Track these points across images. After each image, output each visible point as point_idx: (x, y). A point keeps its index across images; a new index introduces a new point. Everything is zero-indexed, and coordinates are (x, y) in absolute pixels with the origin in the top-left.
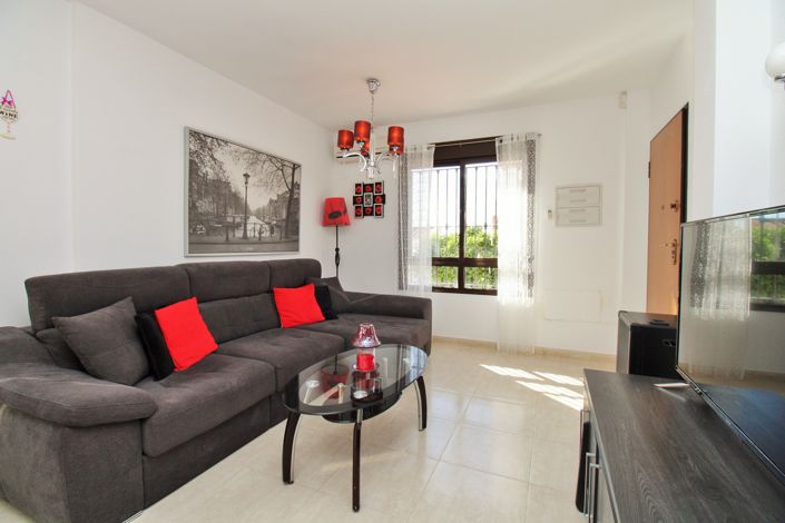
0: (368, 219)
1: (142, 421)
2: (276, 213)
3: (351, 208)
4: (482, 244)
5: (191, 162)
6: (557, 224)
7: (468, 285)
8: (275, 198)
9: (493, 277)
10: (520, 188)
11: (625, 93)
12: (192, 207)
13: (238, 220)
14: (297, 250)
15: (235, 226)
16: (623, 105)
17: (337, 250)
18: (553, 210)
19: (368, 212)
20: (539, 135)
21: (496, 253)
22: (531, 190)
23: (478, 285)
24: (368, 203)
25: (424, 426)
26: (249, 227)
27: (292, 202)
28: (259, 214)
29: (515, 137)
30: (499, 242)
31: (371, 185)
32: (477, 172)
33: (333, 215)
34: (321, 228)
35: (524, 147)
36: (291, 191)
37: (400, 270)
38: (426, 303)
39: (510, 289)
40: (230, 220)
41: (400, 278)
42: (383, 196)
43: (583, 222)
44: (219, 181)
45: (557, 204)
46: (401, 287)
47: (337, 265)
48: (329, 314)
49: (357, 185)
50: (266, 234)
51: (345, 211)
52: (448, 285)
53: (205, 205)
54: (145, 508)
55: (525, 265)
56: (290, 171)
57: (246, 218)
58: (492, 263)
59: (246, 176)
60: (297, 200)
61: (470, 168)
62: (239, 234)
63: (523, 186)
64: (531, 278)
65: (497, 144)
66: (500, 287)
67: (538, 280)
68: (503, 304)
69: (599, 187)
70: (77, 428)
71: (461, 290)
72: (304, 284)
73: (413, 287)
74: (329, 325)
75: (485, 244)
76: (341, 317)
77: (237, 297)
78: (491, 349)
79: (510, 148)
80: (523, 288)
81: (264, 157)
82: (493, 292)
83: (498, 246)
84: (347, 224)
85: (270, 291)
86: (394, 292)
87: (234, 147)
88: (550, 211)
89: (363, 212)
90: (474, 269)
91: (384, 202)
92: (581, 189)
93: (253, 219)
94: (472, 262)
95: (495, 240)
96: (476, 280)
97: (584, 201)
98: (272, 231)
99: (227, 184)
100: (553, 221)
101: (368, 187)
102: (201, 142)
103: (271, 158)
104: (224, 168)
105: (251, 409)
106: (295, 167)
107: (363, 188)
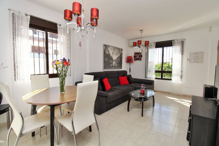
0: (138, 61)
1: (106, 97)
2: (118, 60)
3: (133, 58)
4: (168, 67)
5: (104, 51)
6: (190, 62)
7: (163, 78)
8: (118, 57)
9: (171, 76)
10: (179, 53)
11: (211, 27)
12: (104, 60)
13: (111, 62)
14: (121, 68)
15: (111, 63)
16: (210, 31)
17: (130, 68)
18: (189, 59)
19: (138, 59)
20: (185, 39)
21: (172, 69)
22: (182, 54)
23: (166, 77)
24: (138, 57)
25: (154, 106)
26: (113, 63)
27: (121, 58)
28: (115, 61)
29: (178, 40)
30: (173, 66)
31: (139, 53)
32: (167, 49)
33: (129, 60)
34: (126, 63)
35: (181, 43)
36: (121, 55)
37: (145, 73)
38: (153, 81)
39: (176, 79)
40: (110, 62)
41: (145, 76)
42: (142, 56)
43: (197, 62)
44: (108, 54)
45: (190, 57)
46: (146, 78)
47: (130, 72)
48: (130, 83)
49: (135, 53)
50: (116, 65)
51: (132, 59)
52: (158, 77)
53: (106, 59)
54: (106, 111)
55: (180, 73)
56: (121, 51)
57: (113, 62)
58: (171, 72)
59: (113, 53)
60: (122, 57)
61: (165, 48)
62: (111, 65)
63: (180, 53)
64: (181, 77)
65: (173, 42)
66: (172, 79)
67: (184, 77)
68: (173, 82)
69: (203, 53)
70: (100, 96)
71: (162, 79)
72: (124, 76)
73: (149, 78)
74: (130, 85)
75: (169, 67)
76: (133, 84)
77: (112, 78)
78: (169, 94)
79: (176, 43)
80: (179, 79)
81: (116, 48)
82: (171, 80)
83: (173, 67)
84: (132, 62)
85: (118, 77)
86: (144, 78)
87: (111, 47)
88: (188, 59)
89: (136, 59)
90: (165, 74)
91: (142, 57)
92: (198, 53)
93: (114, 62)
94: (165, 72)
95: (172, 66)
96: (166, 76)
97: (198, 56)
98: (117, 64)
99: (110, 55)
100: (189, 62)
101: (138, 53)
102: (106, 46)
103: (117, 48)
104: (110, 51)
105: (119, 99)
106: (122, 50)
107: (136, 54)
